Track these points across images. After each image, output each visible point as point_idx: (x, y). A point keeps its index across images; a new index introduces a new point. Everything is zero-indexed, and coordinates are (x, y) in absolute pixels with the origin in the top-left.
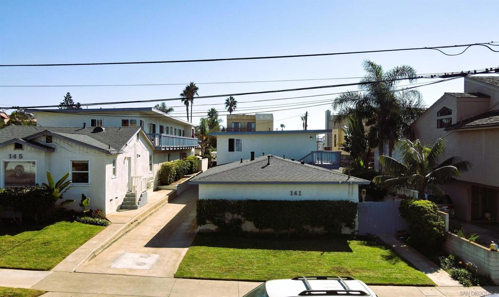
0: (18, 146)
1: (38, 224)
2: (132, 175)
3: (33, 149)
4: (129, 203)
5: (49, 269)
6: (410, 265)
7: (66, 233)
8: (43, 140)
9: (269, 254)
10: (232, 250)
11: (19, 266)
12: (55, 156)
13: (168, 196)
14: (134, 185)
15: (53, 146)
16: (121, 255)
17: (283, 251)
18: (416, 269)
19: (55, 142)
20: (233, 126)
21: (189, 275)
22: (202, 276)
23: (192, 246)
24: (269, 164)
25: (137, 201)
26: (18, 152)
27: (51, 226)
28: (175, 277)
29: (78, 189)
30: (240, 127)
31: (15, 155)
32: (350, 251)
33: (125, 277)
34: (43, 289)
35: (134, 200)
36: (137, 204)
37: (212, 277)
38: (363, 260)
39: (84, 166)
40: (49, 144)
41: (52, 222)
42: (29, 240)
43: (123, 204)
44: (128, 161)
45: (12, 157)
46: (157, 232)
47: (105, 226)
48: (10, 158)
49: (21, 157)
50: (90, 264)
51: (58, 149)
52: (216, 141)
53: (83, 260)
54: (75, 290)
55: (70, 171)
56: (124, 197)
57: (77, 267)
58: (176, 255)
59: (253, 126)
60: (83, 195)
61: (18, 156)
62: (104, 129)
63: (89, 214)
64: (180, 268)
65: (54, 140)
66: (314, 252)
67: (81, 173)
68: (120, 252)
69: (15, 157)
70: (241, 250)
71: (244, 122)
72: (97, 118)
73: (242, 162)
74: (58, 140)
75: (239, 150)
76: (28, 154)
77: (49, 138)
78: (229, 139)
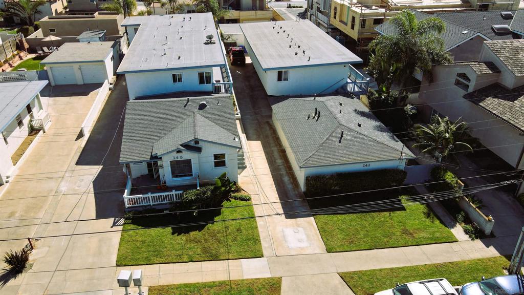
0: (179, 151)
3: (189, 153)
4: (240, 163)
5: (262, 256)
6: (442, 222)
8: (193, 144)
9: (361, 219)
11: (246, 256)
15: (200, 147)
16: (283, 232)
17: (368, 215)
18: (446, 226)
19: (201, 144)
21: (334, 250)
23: (313, 214)
24: (342, 136)
26: (179, 155)
28: (328, 252)
31: (177, 157)
32: (403, 209)
33: (304, 256)
34: (277, 275)
38: (415, 219)
39: (222, 156)
40: (197, 145)
47: (250, 200)
48: (174, 159)
49: (181, 157)
51: (204, 148)
53: (273, 245)
54: (292, 274)
57: (274, 251)
58: (312, 227)
61: (179, 157)
64: (326, 245)
65: (200, 142)
66: (385, 213)
67: (220, 161)
68: (279, 229)
73: (309, 118)
74: (203, 142)
75: (286, 79)
76: (186, 155)
77: (197, 142)
78: (278, 72)
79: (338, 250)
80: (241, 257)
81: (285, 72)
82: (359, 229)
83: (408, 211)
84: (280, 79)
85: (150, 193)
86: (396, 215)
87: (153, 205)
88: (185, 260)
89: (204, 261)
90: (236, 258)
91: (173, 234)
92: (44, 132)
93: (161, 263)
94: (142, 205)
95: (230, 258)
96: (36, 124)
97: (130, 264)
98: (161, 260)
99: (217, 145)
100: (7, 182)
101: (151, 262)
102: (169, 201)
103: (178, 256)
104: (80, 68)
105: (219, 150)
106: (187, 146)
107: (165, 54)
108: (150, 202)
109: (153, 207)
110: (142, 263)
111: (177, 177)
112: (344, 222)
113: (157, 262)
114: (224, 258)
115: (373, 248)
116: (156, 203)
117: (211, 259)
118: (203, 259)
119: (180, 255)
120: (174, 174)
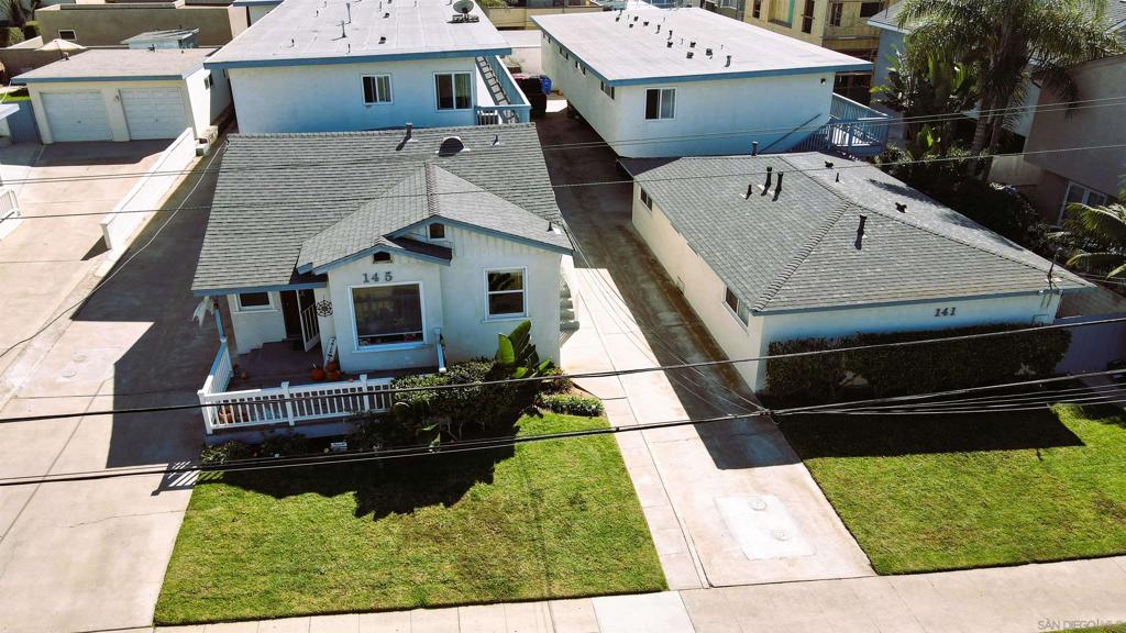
0: (382, 257)
3: (413, 260)
5: (663, 585)
8: (423, 235)
9: (956, 471)
11: (612, 587)
12: (452, 264)
15: (446, 245)
16: (718, 509)
19: (451, 237)
22: (921, 565)
23: (800, 455)
24: (861, 232)
26: (382, 267)
28: (881, 575)
31: (376, 275)
40: (437, 241)
45: (369, 278)
48: (366, 281)
49: (388, 276)
50: (708, 555)
51: (458, 251)
55: (484, 293)
57: (700, 571)
61: (382, 277)
64: (864, 545)
65: (448, 231)
66: (1023, 453)
67: (505, 292)
69: (375, 278)
73: (749, 193)
74: (457, 231)
75: (668, 114)
76: (405, 270)
77: (437, 229)
78: (648, 91)
79: (911, 567)
80: (591, 590)
81: (666, 93)
82: (959, 500)
83: (1090, 445)
84: (651, 112)
85: (285, 385)
86: (1058, 457)
87: (297, 424)
88: (399, 600)
89: (466, 604)
90: (577, 592)
91: (359, 513)
93: (316, 614)
94: (258, 422)
95: (556, 592)
97: (204, 618)
98: (316, 603)
99: (500, 241)
101: (280, 610)
102: (348, 409)
103: (374, 587)
104: (119, 97)
105: (505, 260)
106: (406, 241)
107: (344, 36)
108: (285, 415)
109: (297, 430)
110: (248, 612)
111: (373, 341)
112: (902, 476)
113: (301, 609)
114: (538, 595)
115: (1023, 559)
116: (307, 417)
117: (491, 597)
118: (461, 598)
119: (382, 586)
120: (366, 334)
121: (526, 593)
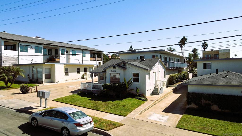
0: (114, 67)
1: (121, 98)
2: (157, 80)
3: (119, 68)
4: (155, 92)
5: (125, 116)
7: (131, 103)
10: (205, 119)
11: (115, 113)
12: (127, 71)
13: (172, 90)
14: (157, 84)
15: (126, 67)
16: (152, 114)
17: (236, 123)
20: (206, 57)
21: (183, 128)
22: (189, 129)
23: (184, 114)
24: (227, 76)
25: (159, 91)
26: (114, 70)
27: (125, 99)
28: (176, 127)
29: (135, 85)
30: (210, 57)
33: (154, 124)
34: (123, 123)
35: (158, 91)
36: (159, 93)
37: (195, 130)
39: (137, 75)
40: (124, 66)
41: (126, 98)
42: (118, 104)
43: (153, 92)
44: (155, 74)
46: (167, 106)
47: (146, 101)
49: (115, 71)
50: (140, 116)
51: (128, 68)
52: (197, 64)
53: (137, 114)
54: (134, 126)
55: (132, 77)
56: (153, 89)
57: (135, 117)
58: (177, 118)
59: (217, 56)
60: (137, 87)
61: (114, 71)
62: (145, 60)
63: (139, 96)
64: (179, 124)
65: (126, 65)
67: (136, 78)
68: (152, 113)
69: (113, 71)
70: (210, 119)
71: (212, 54)
72: (142, 55)
73: (211, 75)
74: (128, 65)
75: (209, 68)
76: (118, 70)
78: (204, 63)
79: (186, 128)
80: (111, 113)
81: (209, 64)
84: (205, 67)
88: (82, 106)
91: (89, 100)
92: (87, 80)
93: (69, 104)
94: (88, 89)
95: (105, 111)
96: (85, 76)
99: (135, 67)
100: (57, 83)
101: (66, 103)
106: (119, 65)
108: (91, 89)
109: (92, 91)
110: (63, 102)
116: (94, 90)
117: (94, 109)
118: (90, 108)
119: (81, 104)
121: (100, 110)
